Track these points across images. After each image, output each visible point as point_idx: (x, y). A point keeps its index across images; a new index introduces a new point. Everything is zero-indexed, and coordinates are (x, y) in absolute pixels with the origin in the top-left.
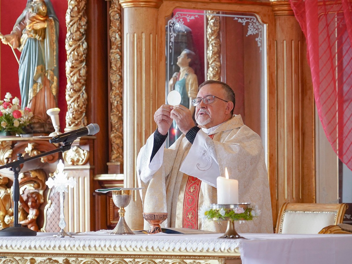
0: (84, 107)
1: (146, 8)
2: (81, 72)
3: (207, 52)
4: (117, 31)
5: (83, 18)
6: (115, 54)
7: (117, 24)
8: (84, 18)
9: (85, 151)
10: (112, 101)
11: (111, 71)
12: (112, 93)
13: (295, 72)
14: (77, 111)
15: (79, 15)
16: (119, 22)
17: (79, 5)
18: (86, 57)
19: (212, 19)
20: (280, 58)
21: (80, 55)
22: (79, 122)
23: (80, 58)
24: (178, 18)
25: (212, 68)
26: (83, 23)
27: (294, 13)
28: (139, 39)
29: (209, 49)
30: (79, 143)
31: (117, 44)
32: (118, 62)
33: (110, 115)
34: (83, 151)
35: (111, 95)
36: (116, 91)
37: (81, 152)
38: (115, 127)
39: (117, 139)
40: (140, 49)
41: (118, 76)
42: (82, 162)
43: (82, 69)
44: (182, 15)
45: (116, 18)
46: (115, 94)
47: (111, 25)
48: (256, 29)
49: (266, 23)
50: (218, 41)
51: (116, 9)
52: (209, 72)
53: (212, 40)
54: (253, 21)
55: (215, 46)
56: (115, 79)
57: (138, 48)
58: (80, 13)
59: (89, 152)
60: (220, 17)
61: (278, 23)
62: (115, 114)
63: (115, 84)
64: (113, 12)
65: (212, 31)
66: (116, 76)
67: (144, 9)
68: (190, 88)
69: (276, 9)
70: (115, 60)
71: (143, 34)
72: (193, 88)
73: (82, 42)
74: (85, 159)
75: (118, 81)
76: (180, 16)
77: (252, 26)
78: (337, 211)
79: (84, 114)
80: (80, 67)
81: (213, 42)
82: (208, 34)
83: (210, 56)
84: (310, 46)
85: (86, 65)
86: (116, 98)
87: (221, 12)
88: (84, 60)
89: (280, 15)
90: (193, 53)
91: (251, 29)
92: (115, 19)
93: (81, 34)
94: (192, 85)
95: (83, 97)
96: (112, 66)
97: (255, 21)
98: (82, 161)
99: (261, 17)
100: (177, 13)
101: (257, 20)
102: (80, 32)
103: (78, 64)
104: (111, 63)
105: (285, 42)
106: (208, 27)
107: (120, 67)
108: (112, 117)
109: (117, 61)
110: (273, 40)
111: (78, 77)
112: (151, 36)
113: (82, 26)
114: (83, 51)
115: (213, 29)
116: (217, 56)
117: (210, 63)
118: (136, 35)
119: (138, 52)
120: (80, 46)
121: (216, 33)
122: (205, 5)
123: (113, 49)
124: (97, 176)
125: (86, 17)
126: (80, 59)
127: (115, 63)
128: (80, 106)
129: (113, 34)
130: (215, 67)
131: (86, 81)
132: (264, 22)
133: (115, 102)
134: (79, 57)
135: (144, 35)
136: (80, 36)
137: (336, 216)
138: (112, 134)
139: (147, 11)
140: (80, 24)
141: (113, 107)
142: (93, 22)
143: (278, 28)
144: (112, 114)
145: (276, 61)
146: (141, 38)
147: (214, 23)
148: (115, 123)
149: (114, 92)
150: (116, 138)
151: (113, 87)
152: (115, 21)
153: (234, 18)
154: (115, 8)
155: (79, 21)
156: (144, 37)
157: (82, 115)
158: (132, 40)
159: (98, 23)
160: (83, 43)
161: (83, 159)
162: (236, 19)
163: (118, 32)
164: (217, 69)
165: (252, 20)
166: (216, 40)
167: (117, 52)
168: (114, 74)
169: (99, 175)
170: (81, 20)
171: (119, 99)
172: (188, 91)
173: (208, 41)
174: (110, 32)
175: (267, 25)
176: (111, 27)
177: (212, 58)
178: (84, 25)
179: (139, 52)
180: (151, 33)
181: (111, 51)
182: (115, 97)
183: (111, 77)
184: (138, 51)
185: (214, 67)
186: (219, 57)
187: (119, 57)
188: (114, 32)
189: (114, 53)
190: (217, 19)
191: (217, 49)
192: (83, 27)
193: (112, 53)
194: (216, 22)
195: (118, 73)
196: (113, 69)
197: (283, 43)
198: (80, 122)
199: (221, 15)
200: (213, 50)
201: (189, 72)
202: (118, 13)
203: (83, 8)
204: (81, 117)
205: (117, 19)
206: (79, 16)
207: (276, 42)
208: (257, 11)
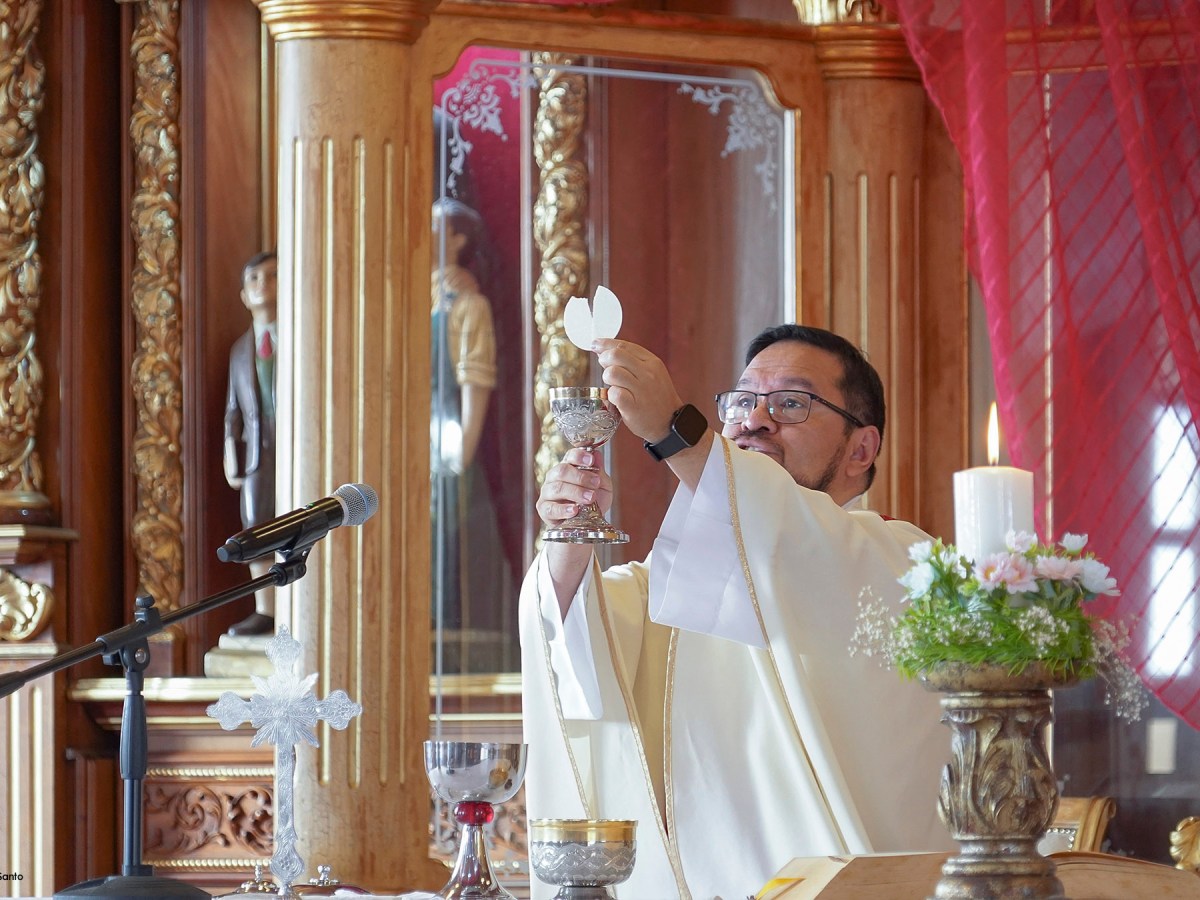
0: (33, 416)
1: (373, 42)
2: (20, 278)
3: (533, 211)
4: (164, 120)
5: (29, 69)
6: (155, 209)
7: (165, 94)
8: (35, 67)
9: (36, 588)
10: (143, 394)
11: (135, 279)
12: (143, 361)
13: (902, 297)
14: (7, 431)
15: (14, 55)
16: (171, 85)
17: (17, 19)
18: (39, 222)
19: (555, 84)
20: (844, 241)
21: (19, 211)
22: (11, 473)
23: (18, 225)
24: (479, 81)
25: (556, 273)
26: (30, 88)
27: (919, 73)
28: (345, 161)
29: (545, 200)
30: (14, 555)
31: (162, 172)
32: (164, 241)
33: (131, 448)
34: (30, 585)
35: (138, 369)
36: (155, 354)
37: (22, 589)
38: (154, 494)
39: (161, 540)
40: (349, 200)
41: (165, 295)
42: (23, 630)
43: (25, 266)
44: (494, 70)
45: (159, 71)
46: (155, 365)
47: (139, 96)
48: (759, 130)
49: (792, 107)
50: (579, 170)
51: (158, 35)
52: (544, 288)
53: (557, 165)
54: (745, 100)
55: (569, 190)
56: (153, 309)
57: (339, 195)
58: (17, 49)
59: (53, 591)
60: (586, 77)
61: (837, 106)
62: (152, 445)
63: (152, 328)
64: (146, 47)
65: (556, 129)
66: (160, 297)
67: (364, 45)
68: (463, 350)
69: (832, 52)
70: (155, 234)
71: (357, 143)
72: (478, 350)
73: (24, 162)
74: (36, 619)
75: (167, 315)
76: (485, 73)
77: (744, 120)
78: (1075, 827)
79: (30, 445)
80: (17, 257)
81: (560, 173)
82: (542, 144)
83: (549, 227)
84: (984, 200)
85: (38, 250)
86: (158, 382)
87: (590, 60)
88: (31, 230)
89: (848, 78)
90: (473, 214)
91: (738, 127)
92: (154, 75)
93: (23, 131)
94: (472, 338)
95: (28, 376)
96: (140, 256)
97: (752, 98)
98: (25, 626)
99: (775, 85)
100: (474, 64)
101: (761, 93)
102: (19, 121)
103: (11, 247)
104: (135, 246)
105: (864, 180)
106: (541, 115)
107: (175, 262)
108: (140, 456)
109: (162, 237)
110: (818, 170)
111: (12, 299)
112: (390, 149)
113: (26, 101)
114: (31, 197)
115: (560, 123)
116: (573, 228)
117: (547, 253)
118: (330, 145)
119: (341, 215)
120: (18, 179)
121: (570, 140)
122: (574, 35)
123: (145, 191)
124: (83, 683)
125: (39, 64)
126: (18, 230)
127: (155, 245)
128: (19, 410)
129: (146, 131)
130: (567, 271)
131: (37, 313)
132: (787, 104)
133: (152, 399)
134: (15, 220)
135: (362, 146)
136: (18, 139)
137: (1073, 843)
138: (139, 522)
139: (376, 53)
140: (17, 92)
141: (143, 416)
142: (67, 85)
143: (838, 128)
144: (138, 444)
145: (827, 254)
146: (350, 155)
147: (564, 100)
148: (154, 480)
149: (150, 360)
150: (155, 539)
151: (144, 338)
152: (155, 84)
153: (678, 84)
154: (155, 30)
155: (13, 78)
156: (363, 153)
157: (25, 447)
158: (315, 163)
159: (87, 87)
160: (28, 166)
161: (29, 617)
162: (686, 88)
163: (165, 127)
164: (573, 279)
165: (743, 94)
166: (569, 167)
167: (163, 202)
168: (150, 290)
169: (92, 681)
170: (23, 77)
171: (169, 386)
172: (458, 361)
173: (536, 170)
174: (136, 127)
175: (799, 113)
176: (135, 106)
177: (553, 234)
178: (33, 97)
179: (344, 210)
180: (387, 141)
181: (139, 199)
182: (153, 377)
183: (136, 299)
184: (340, 207)
185: (563, 271)
186: (582, 232)
187: (168, 222)
188: (152, 124)
189: (149, 207)
190: (575, 86)
191: (577, 201)
192: (31, 103)
193: (142, 206)
194: (570, 96)
195: (166, 284)
196: (145, 271)
197: (857, 184)
198: (17, 472)
199: (590, 70)
200: (561, 204)
201: (461, 286)
202: (166, 53)
203: (30, 30)
204: (18, 454)
205: (162, 75)
206: (15, 61)
207: (827, 181)
208: (763, 62)
